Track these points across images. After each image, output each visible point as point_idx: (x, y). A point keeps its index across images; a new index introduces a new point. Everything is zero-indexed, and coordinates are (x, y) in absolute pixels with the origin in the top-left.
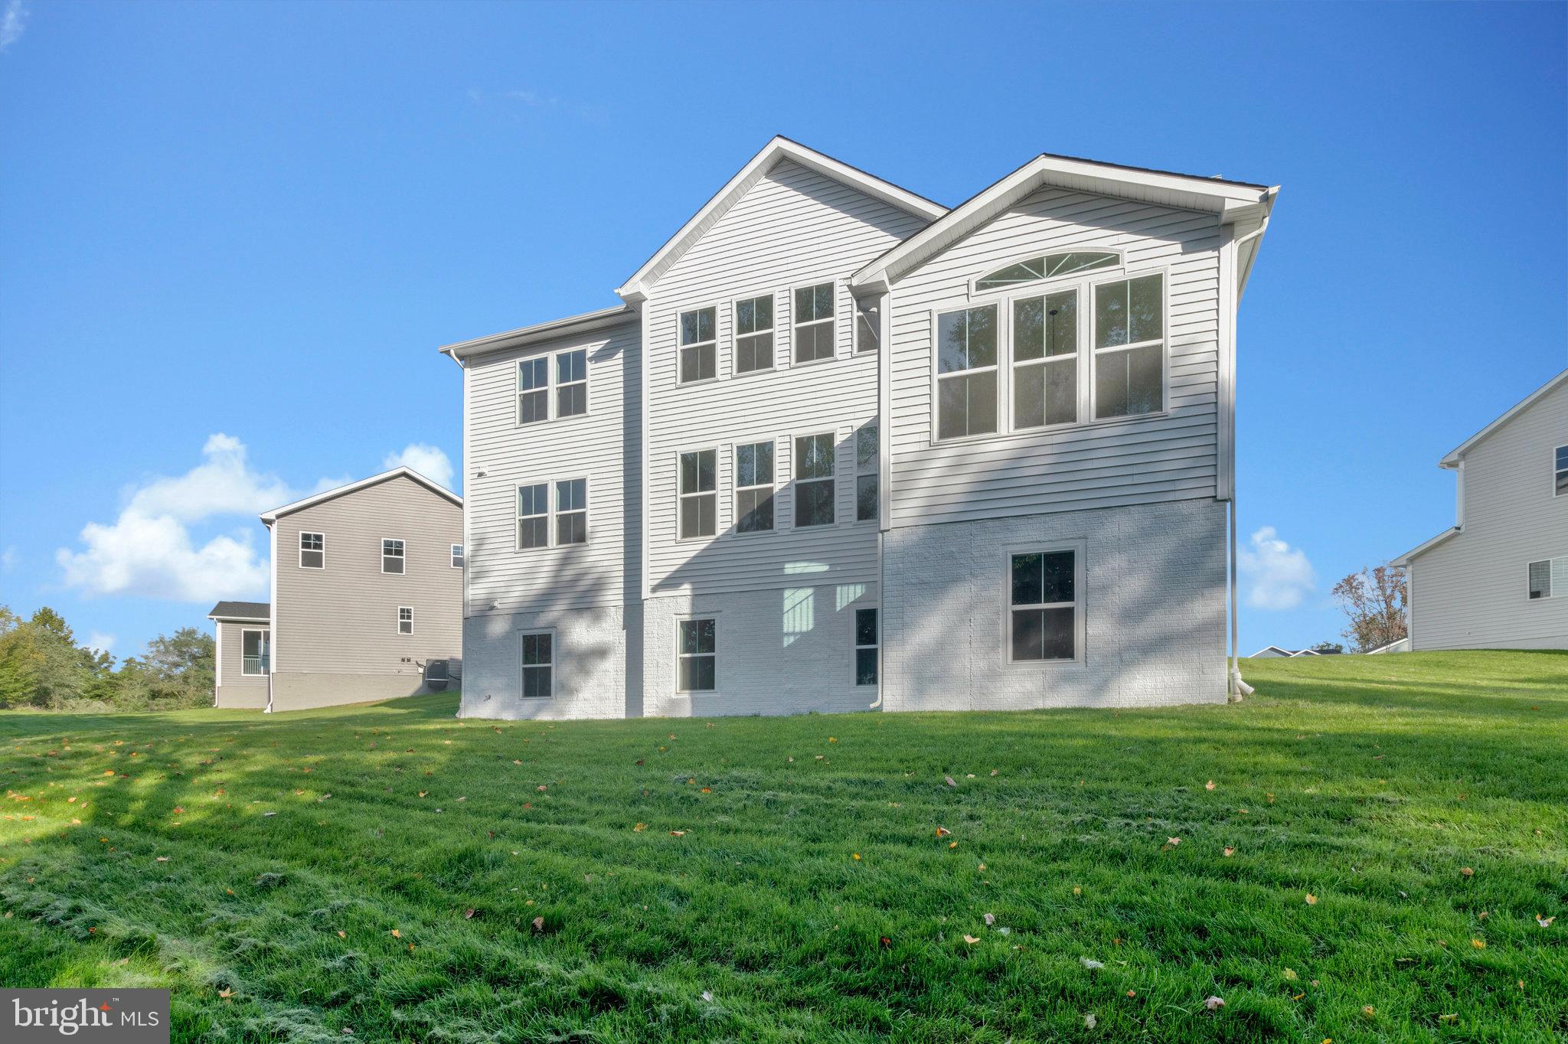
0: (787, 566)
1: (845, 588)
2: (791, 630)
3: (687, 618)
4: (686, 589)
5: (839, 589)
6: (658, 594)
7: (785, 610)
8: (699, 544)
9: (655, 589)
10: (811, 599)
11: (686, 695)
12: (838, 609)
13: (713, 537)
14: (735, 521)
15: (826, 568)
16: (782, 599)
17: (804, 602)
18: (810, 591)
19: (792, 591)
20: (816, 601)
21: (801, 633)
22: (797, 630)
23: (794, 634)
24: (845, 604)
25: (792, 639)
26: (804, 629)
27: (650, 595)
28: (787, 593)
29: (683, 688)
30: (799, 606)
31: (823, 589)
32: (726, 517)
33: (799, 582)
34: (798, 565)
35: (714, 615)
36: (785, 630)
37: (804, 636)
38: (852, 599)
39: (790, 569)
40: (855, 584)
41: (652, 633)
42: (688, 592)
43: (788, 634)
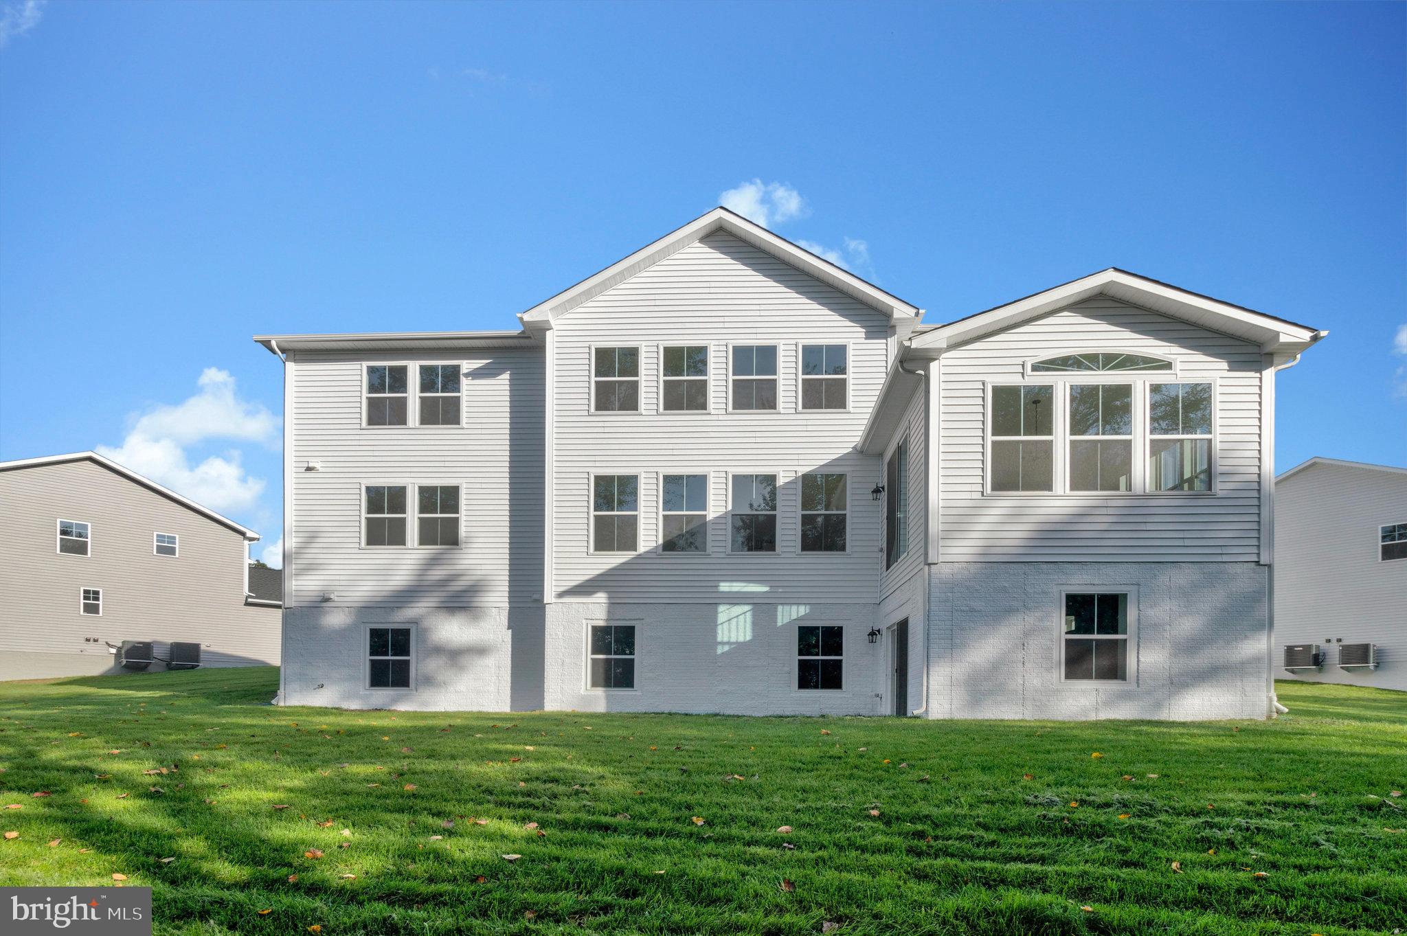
0: (722, 584)
1: (787, 608)
2: (726, 639)
3: (601, 623)
4: (601, 598)
5: (780, 608)
6: (566, 600)
7: (719, 622)
8: (615, 559)
9: (561, 595)
10: (749, 615)
11: (600, 692)
12: (779, 624)
13: (634, 553)
14: (661, 541)
15: (766, 589)
16: (716, 613)
17: (742, 617)
18: (747, 608)
19: (728, 606)
20: (754, 616)
21: (737, 643)
22: (733, 639)
23: (728, 643)
24: (786, 620)
25: (726, 648)
26: (741, 639)
27: (554, 600)
28: (721, 608)
29: (594, 684)
30: (735, 620)
31: (763, 609)
32: (649, 535)
33: (735, 599)
34: (735, 584)
35: (638, 622)
36: (719, 639)
37: (740, 647)
38: (794, 616)
39: (725, 587)
40: (798, 604)
41: (556, 634)
42: (604, 600)
43: (723, 643)
